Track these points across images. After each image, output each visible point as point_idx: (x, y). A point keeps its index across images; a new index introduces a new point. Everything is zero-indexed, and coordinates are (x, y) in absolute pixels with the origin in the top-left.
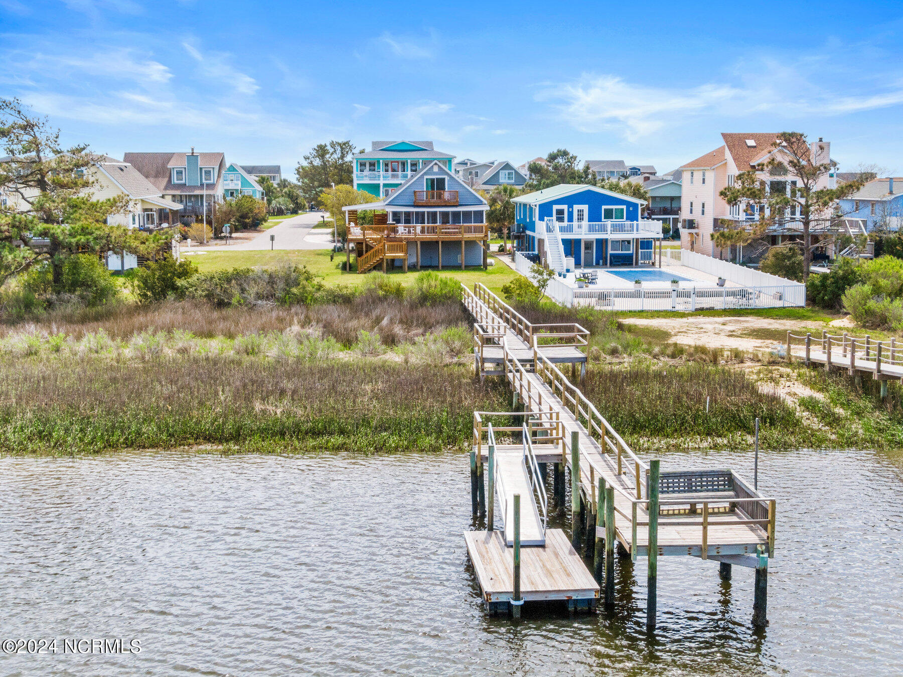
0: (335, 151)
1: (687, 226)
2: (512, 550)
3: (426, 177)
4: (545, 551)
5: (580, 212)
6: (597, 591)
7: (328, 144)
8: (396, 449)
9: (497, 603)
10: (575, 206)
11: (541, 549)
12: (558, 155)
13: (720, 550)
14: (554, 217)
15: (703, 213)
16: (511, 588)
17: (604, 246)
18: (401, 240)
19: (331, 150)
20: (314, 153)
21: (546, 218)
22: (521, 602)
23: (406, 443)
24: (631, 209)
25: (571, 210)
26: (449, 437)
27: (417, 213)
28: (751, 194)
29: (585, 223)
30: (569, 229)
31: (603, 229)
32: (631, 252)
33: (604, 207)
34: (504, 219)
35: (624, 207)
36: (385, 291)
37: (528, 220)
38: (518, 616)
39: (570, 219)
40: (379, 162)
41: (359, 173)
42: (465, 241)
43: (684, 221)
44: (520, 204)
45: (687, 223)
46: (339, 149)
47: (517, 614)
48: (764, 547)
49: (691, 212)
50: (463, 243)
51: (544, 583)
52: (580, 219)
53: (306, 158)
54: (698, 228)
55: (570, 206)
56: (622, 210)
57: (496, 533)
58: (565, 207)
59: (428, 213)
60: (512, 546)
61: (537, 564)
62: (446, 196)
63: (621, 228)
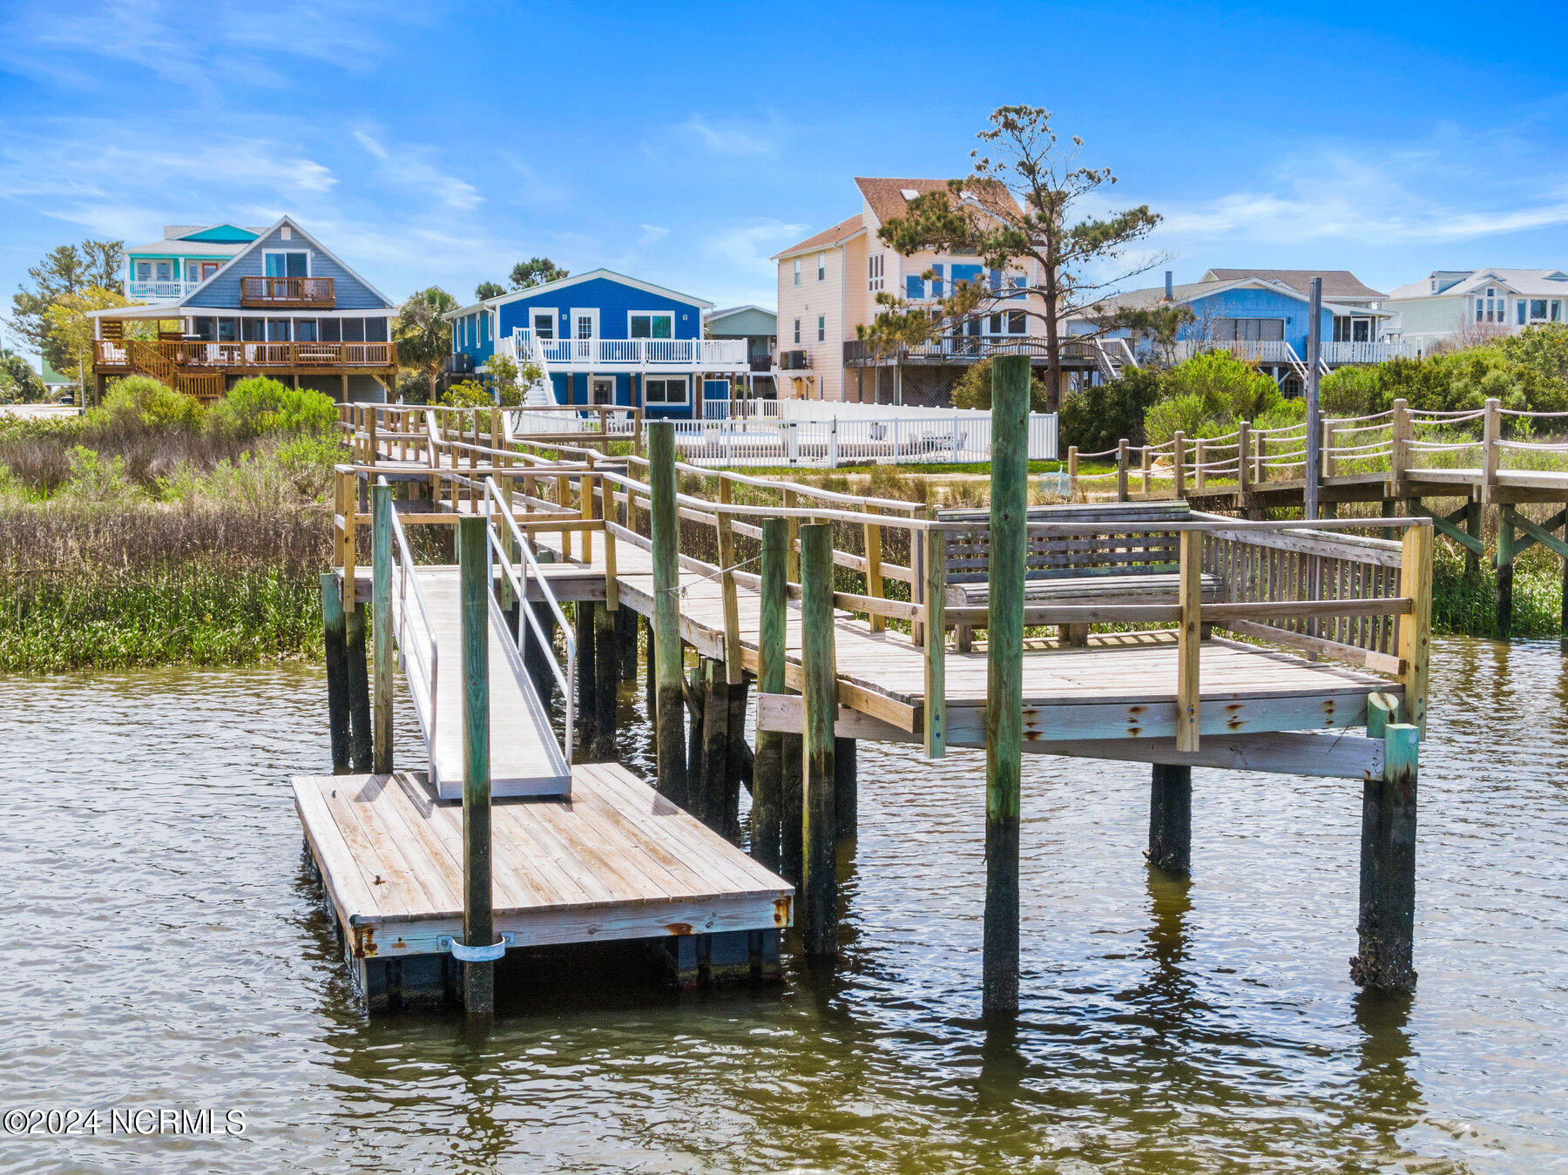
0: (94, 263)
1: (790, 364)
2: (458, 813)
3: (265, 251)
4: (571, 810)
5: (585, 323)
6: (781, 900)
7: (78, 246)
8: (132, 659)
9: (398, 961)
10: (573, 311)
11: (555, 807)
12: (532, 268)
13: (1241, 715)
14: (532, 329)
15: (821, 337)
16: (451, 904)
17: (634, 388)
18: (212, 369)
19: (86, 260)
20: (52, 264)
21: (515, 330)
22: (496, 952)
23: (158, 644)
24: (685, 318)
25: (565, 317)
26: (281, 632)
27: (247, 321)
28: (945, 226)
29: (595, 341)
30: (564, 353)
31: (631, 354)
32: (687, 403)
33: (631, 314)
34: (430, 356)
35: (672, 314)
36: (158, 415)
37: (479, 346)
38: (485, 1006)
39: (565, 332)
40: (176, 262)
41: (137, 283)
42: (350, 377)
43: (785, 356)
44: (462, 319)
45: (790, 357)
46: (102, 257)
47: (480, 1003)
48: (1393, 701)
49: (797, 340)
50: (345, 379)
51: (579, 884)
52: (585, 334)
53: (34, 274)
54: (812, 368)
55: (564, 311)
56: (668, 319)
57: (401, 780)
58: (554, 312)
59: (271, 320)
60: (456, 802)
61: (547, 839)
62: (309, 287)
63: (667, 353)
